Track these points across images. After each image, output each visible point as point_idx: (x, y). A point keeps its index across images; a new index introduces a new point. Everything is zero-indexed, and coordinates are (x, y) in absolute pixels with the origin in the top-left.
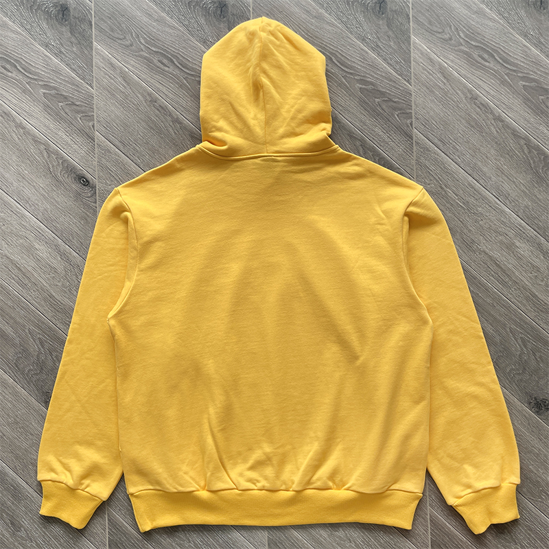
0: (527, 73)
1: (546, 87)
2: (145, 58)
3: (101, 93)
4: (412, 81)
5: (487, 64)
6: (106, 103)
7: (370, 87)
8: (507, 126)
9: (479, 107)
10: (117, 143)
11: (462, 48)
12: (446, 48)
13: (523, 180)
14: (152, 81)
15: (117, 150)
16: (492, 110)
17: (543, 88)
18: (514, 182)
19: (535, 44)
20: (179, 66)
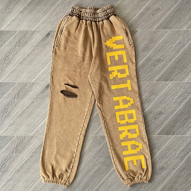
0: (14, 46)
1: (18, 40)
2: (3, 173)
3: (14, 189)
4: (15, 82)
5: (10, 58)
6: (18, 188)
7: (16, 96)
8: (31, 53)
9: (24, 61)
10: (32, 184)
11: (4, 66)
12: (4, 71)
13: (48, 48)
14: (11, 171)
15: (35, 184)
16: (26, 57)
17: (19, 41)
18: (49, 51)
19: (4, 43)
20: (6, 161)
